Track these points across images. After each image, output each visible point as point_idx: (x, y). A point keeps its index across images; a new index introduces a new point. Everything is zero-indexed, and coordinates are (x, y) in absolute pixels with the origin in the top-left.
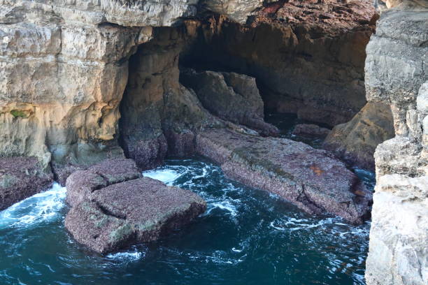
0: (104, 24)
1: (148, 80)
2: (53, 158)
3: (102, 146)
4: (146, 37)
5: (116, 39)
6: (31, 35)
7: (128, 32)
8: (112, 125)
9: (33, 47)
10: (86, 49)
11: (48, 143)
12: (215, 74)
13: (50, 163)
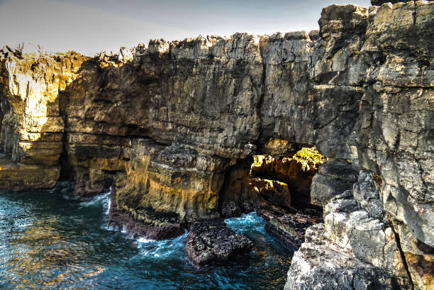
0: (215, 156)
1: (234, 182)
2: (186, 215)
3: (209, 211)
4: (233, 163)
5: (219, 163)
6: (183, 159)
7: (225, 160)
8: (214, 202)
9: (184, 164)
10: (206, 166)
11: (185, 208)
12: (268, 181)
13: (185, 217)
